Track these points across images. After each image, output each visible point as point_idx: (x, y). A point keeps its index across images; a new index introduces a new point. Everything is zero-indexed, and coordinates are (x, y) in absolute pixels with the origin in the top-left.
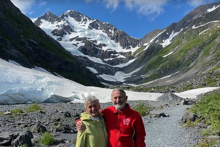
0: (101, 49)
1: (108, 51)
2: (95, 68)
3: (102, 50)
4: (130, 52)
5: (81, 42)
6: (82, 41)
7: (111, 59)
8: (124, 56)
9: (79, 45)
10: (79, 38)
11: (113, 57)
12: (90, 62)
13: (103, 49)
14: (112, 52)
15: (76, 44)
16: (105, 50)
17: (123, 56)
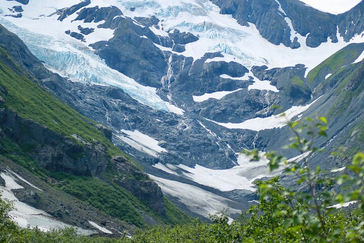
0: (179, 54)
1: (208, 61)
2: (152, 132)
3: (182, 57)
4: (298, 66)
5: (100, 26)
6: (103, 22)
7: (219, 95)
8: (274, 84)
9: (91, 39)
10: (92, 10)
11: (229, 86)
12: (133, 107)
13: (186, 54)
14: (223, 68)
15: (79, 32)
16: (195, 60)
17: (268, 82)
